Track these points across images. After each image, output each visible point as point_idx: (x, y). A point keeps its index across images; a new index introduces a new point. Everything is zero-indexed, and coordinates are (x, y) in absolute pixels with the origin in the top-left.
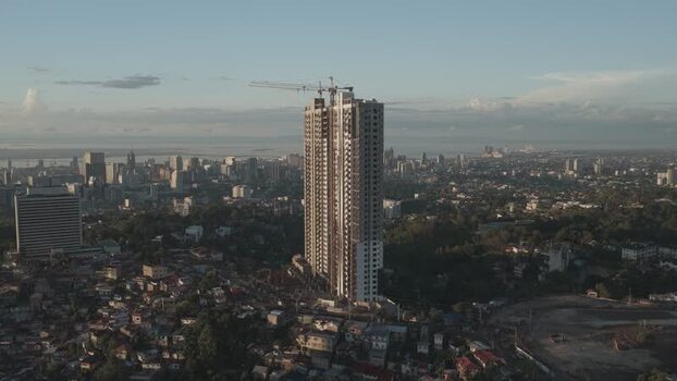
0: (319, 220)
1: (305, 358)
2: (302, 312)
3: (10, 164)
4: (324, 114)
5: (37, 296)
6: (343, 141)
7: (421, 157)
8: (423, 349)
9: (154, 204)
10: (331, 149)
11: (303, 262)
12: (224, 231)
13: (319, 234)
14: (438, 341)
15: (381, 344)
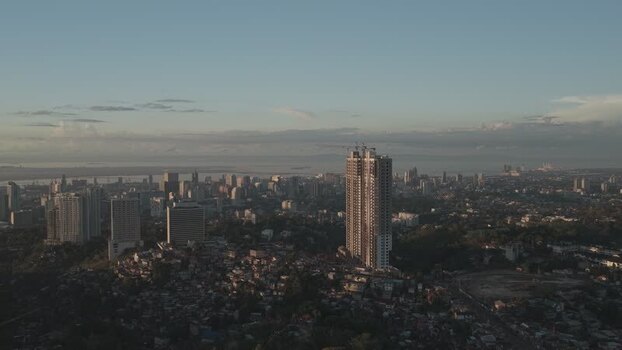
0: (355, 224)
1: (349, 295)
2: (347, 273)
3: (95, 180)
4: (359, 161)
5: (191, 265)
6: (369, 178)
7: (442, 175)
8: (411, 291)
9: (221, 215)
10: (363, 182)
11: (345, 249)
12: (286, 234)
13: (355, 232)
14: (420, 287)
15: (389, 288)
